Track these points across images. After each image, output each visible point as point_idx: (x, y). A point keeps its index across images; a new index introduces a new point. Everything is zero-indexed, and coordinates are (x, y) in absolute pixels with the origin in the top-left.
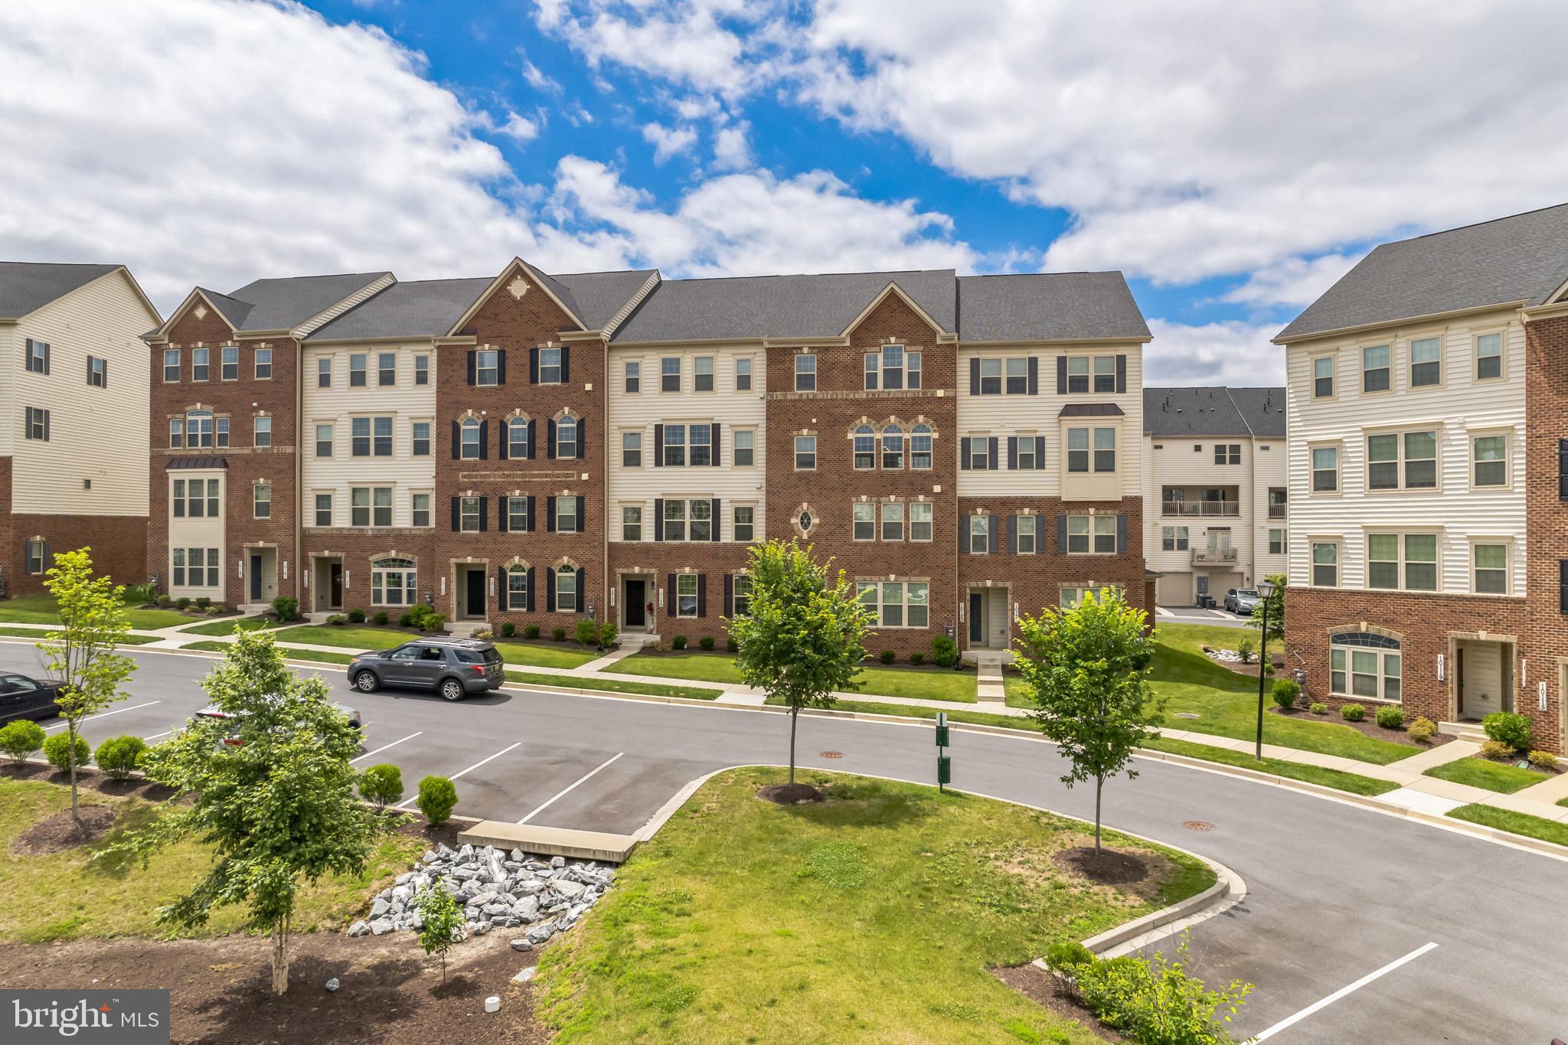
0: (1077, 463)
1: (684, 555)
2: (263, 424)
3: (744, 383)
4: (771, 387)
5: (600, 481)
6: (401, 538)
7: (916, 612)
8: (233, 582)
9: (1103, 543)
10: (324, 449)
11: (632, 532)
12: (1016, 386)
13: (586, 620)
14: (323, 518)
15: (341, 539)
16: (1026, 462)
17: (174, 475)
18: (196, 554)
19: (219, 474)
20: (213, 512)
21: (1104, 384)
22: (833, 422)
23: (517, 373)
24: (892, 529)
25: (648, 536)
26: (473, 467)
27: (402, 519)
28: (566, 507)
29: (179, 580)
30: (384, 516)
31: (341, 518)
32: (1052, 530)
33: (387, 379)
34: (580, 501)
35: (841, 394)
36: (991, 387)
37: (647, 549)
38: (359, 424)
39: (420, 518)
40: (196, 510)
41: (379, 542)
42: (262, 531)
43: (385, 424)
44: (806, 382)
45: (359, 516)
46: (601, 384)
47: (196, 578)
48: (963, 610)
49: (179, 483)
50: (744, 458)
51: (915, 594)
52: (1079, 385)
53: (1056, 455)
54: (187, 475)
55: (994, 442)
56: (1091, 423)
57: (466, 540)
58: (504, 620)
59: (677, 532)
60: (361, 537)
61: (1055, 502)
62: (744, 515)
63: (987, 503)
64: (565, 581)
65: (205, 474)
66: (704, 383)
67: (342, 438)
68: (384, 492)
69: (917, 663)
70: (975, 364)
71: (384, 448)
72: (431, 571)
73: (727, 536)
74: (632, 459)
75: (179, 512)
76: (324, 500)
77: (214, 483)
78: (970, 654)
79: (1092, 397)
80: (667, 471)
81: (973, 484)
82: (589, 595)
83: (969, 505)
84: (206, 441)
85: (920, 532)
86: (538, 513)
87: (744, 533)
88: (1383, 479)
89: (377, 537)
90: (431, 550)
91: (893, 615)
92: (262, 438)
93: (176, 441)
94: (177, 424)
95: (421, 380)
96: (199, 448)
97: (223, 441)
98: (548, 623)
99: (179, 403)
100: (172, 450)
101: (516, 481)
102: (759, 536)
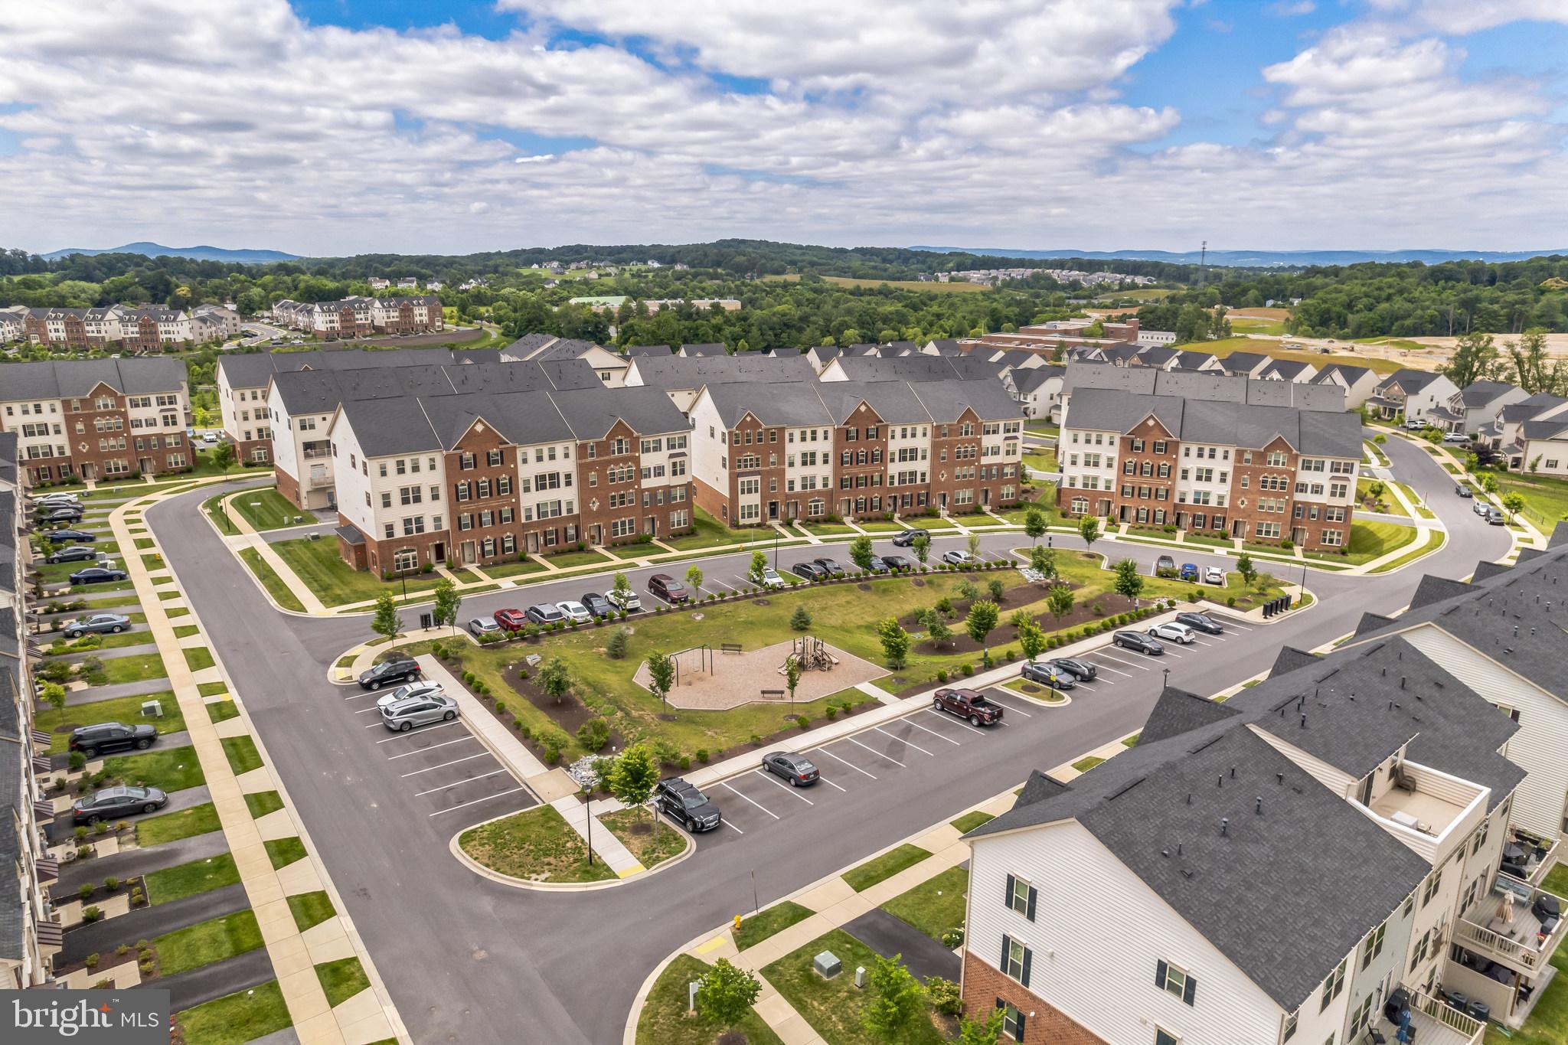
0: (1007, 453)
1: (906, 488)
2: (773, 458)
3: (925, 435)
4: (933, 436)
5: (885, 469)
6: (819, 493)
7: (972, 499)
8: (763, 514)
9: (1012, 474)
10: (791, 464)
11: (893, 483)
12: (994, 432)
13: (882, 512)
14: (791, 489)
15: (798, 495)
16: (996, 453)
17: (740, 480)
18: (750, 507)
19: (758, 478)
20: (756, 491)
21: (1014, 430)
22: (951, 445)
23: (862, 436)
24: (965, 476)
25: (896, 484)
26: (846, 468)
27: (819, 486)
28: (876, 479)
29: (743, 517)
30: (813, 486)
31: (798, 488)
32: (1000, 472)
33: (814, 439)
34: (880, 476)
35: (953, 438)
36: (989, 433)
37: (897, 488)
38: (804, 455)
39: (825, 485)
40: (750, 491)
41: (812, 494)
42: (774, 496)
43: (813, 455)
44: (943, 435)
45: (804, 487)
46: (885, 437)
47: (750, 515)
48: (982, 496)
49: (743, 483)
50: (924, 457)
51: (967, 493)
52: (1009, 431)
53: (1002, 451)
54: (746, 479)
55: (988, 448)
56: (1011, 442)
57: (846, 492)
58: (858, 515)
59: (904, 481)
60: (806, 493)
61: (1001, 464)
62: (923, 475)
63: (985, 466)
64: (876, 503)
65: (753, 478)
66: (914, 435)
67: (798, 460)
68: (813, 478)
69: (971, 512)
70: (985, 426)
71: (813, 463)
72: (830, 503)
73: (919, 482)
74: (893, 460)
75: (743, 492)
76: (792, 482)
77: (756, 481)
78: (984, 508)
79: (1011, 434)
80: (902, 463)
81: (983, 461)
82: (883, 504)
83: (982, 467)
84: (751, 466)
85: (971, 476)
86: (868, 481)
87: (923, 480)
88: (1087, 464)
89: (811, 493)
90: (830, 496)
91: (964, 500)
92: (773, 463)
93: (739, 467)
94: (739, 461)
95: (826, 438)
96: (749, 469)
97: (758, 465)
98: (869, 514)
99: (740, 453)
100: (738, 470)
101: (861, 471)
102: (928, 481)
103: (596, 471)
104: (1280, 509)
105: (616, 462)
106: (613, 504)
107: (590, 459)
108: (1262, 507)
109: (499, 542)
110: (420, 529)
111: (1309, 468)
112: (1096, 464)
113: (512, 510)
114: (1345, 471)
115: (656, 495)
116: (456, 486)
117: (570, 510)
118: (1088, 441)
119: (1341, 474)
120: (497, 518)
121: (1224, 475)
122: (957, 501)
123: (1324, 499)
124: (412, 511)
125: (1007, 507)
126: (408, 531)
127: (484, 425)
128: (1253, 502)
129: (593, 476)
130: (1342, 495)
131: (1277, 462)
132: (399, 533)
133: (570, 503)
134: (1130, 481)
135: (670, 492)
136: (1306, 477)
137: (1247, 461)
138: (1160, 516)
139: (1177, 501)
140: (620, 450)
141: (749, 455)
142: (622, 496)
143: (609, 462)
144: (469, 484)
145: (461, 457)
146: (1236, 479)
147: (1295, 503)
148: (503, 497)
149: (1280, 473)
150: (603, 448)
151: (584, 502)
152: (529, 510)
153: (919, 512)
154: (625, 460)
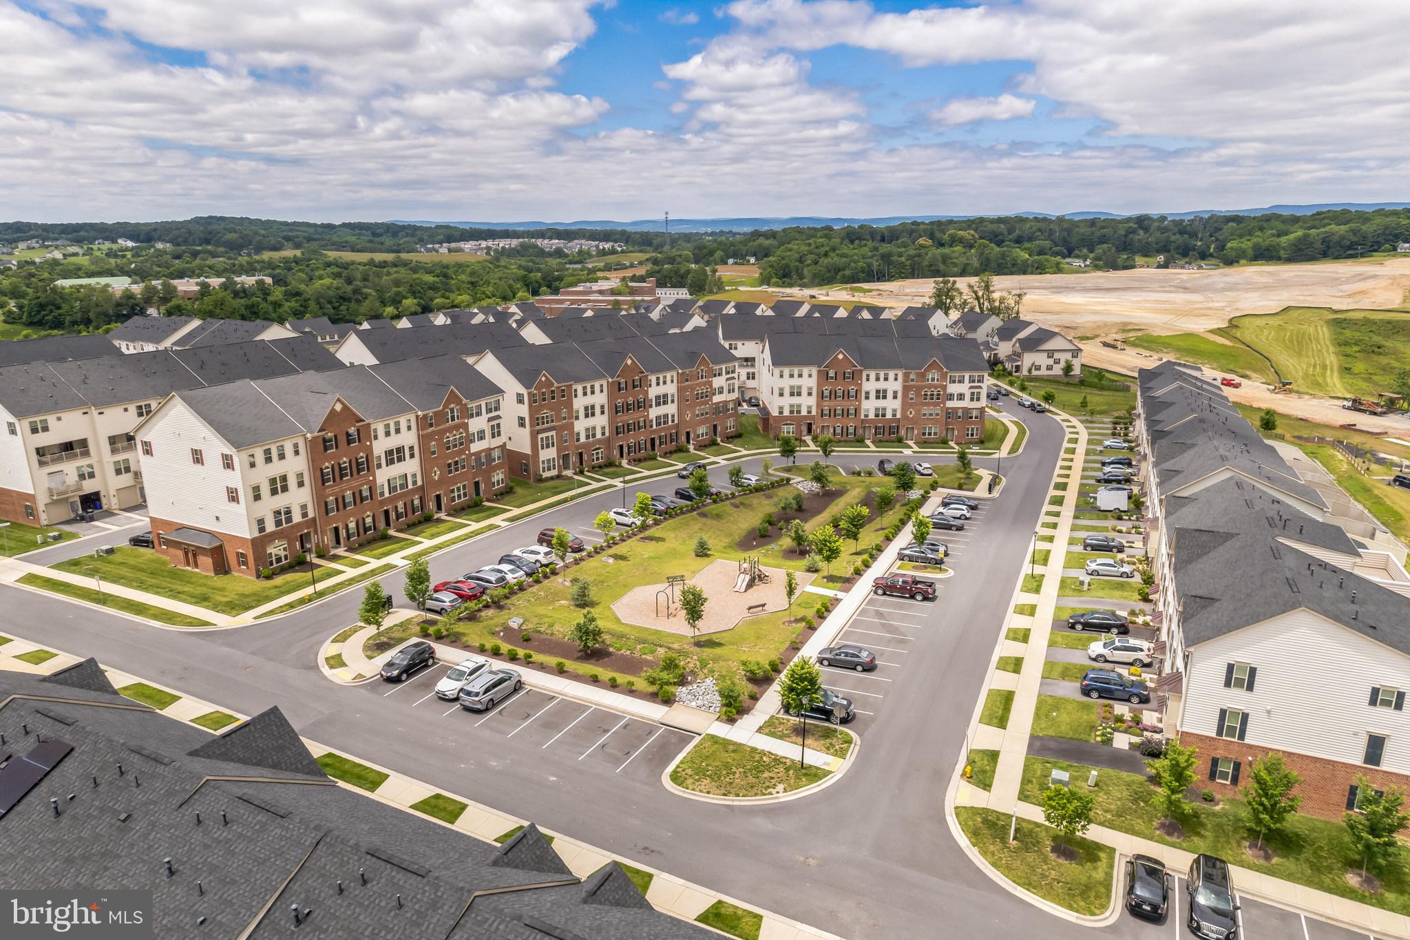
1: (662, 430)
2: (564, 412)
3: (673, 381)
4: (679, 383)
5: (647, 414)
6: (599, 441)
8: (559, 466)
9: (732, 409)
10: (578, 418)
11: (653, 426)
12: (719, 374)
14: (578, 440)
15: (583, 445)
16: (721, 392)
17: (540, 436)
18: (549, 461)
19: (554, 433)
20: (553, 446)
21: (732, 372)
22: (693, 389)
23: (630, 386)
24: (702, 414)
25: (655, 426)
26: (620, 416)
27: (599, 436)
28: (641, 423)
29: (544, 471)
30: (594, 435)
31: (583, 439)
32: (725, 408)
33: (593, 393)
34: (644, 421)
35: (694, 382)
36: (715, 375)
37: (655, 430)
38: (586, 408)
39: (603, 434)
40: (548, 446)
41: (594, 444)
42: (567, 448)
43: (593, 407)
44: (685, 381)
45: (588, 437)
46: (646, 387)
47: (549, 469)
49: (542, 439)
50: (673, 401)
51: (705, 429)
53: (726, 390)
54: (544, 435)
55: (716, 389)
57: (619, 438)
58: (631, 458)
59: (660, 424)
60: (589, 443)
61: (725, 401)
62: (673, 416)
63: (715, 404)
64: (643, 443)
65: (549, 434)
66: (665, 382)
67: (582, 413)
68: (594, 428)
70: (713, 370)
71: (593, 414)
72: (610, 448)
73: (670, 423)
74: (652, 406)
75: (542, 448)
76: (578, 434)
77: (552, 436)
79: (731, 375)
80: (658, 408)
81: (714, 399)
82: (647, 446)
84: (548, 422)
85: (706, 413)
86: (637, 426)
87: (673, 421)
88: (792, 394)
89: (593, 442)
90: (607, 442)
91: (703, 435)
92: (564, 418)
93: (538, 424)
94: (538, 419)
95: (602, 391)
96: (546, 425)
97: (552, 421)
98: (639, 455)
99: (538, 411)
100: (538, 428)
101: (630, 418)
102: (676, 421)
103: (436, 440)
104: (937, 415)
105: (450, 430)
106: (450, 472)
107: (428, 430)
108: (924, 415)
109: (361, 522)
110: (289, 520)
111: (954, 382)
112: (799, 394)
113: (370, 488)
114: (979, 381)
115: (480, 458)
116: (322, 471)
117: (415, 483)
118: (792, 376)
119: (976, 384)
120: (359, 498)
121: (895, 393)
122: (699, 436)
123: (966, 403)
124: (281, 501)
125: (732, 438)
126: (278, 523)
127: (342, 403)
128: (918, 412)
129: (433, 446)
130: (978, 399)
131: (933, 379)
132: (270, 526)
133: (414, 475)
134: (827, 405)
135: (490, 455)
136: (953, 389)
137: (913, 380)
138: (851, 430)
139: (863, 417)
140: (453, 419)
141: (546, 413)
142: (456, 463)
143: (445, 431)
144: (333, 466)
145: (324, 439)
146: (905, 395)
147: (948, 409)
148: (362, 476)
149: (936, 387)
150: (440, 417)
151: (426, 472)
152: (382, 486)
153: (673, 450)
154: (457, 427)
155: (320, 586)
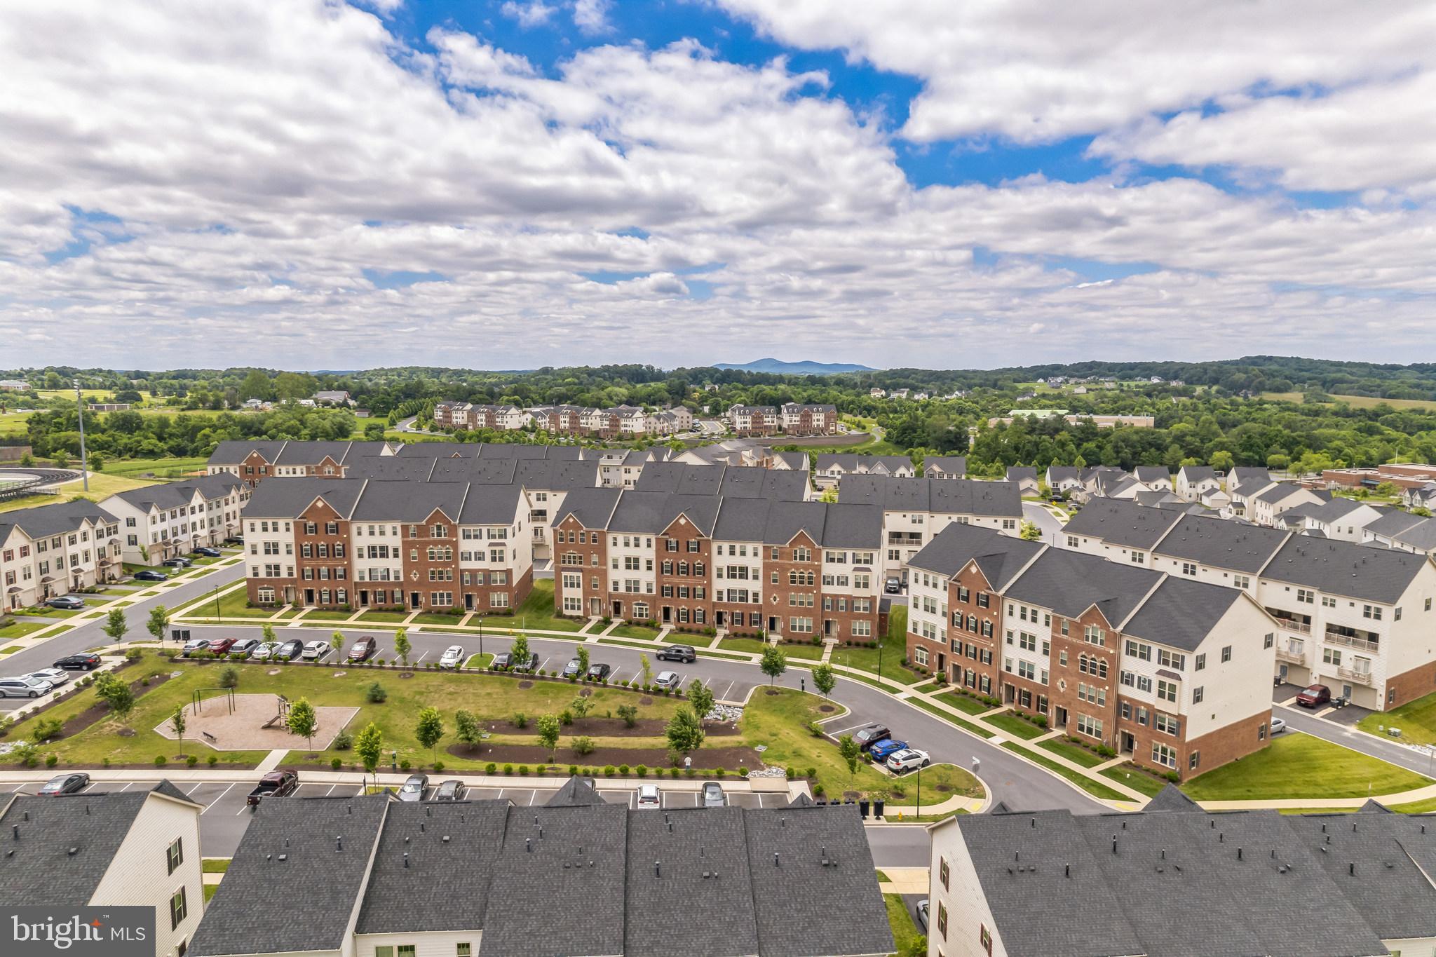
0: (857, 585)
1: (737, 606)
2: (595, 558)
3: (756, 554)
4: (765, 558)
5: (710, 583)
6: (643, 597)
7: (809, 628)
8: (586, 609)
9: (865, 609)
10: (615, 566)
11: (720, 598)
12: (840, 561)
13: (706, 626)
14: (616, 589)
15: (621, 596)
16: (842, 584)
17: (564, 574)
18: (573, 600)
19: (580, 574)
20: (578, 586)
21: (866, 562)
22: (783, 570)
23: (682, 547)
24: (802, 603)
25: (725, 600)
26: (668, 577)
27: (643, 590)
28: (699, 590)
29: (567, 608)
30: (637, 589)
31: (622, 589)
32: (850, 605)
33: (637, 545)
34: (704, 590)
35: (786, 562)
36: (832, 560)
37: (725, 604)
38: (628, 559)
39: (650, 591)
40: (572, 585)
41: (635, 598)
42: (595, 593)
43: (637, 560)
44: (775, 557)
45: (628, 589)
46: (710, 553)
47: (573, 608)
48: (823, 627)
49: (566, 577)
50: (756, 577)
51: (806, 622)
52: (859, 561)
53: (851, 582)
54: (569, 574)
55: (833, 577)
56: (862, 574)
57: (667, 600)
58: (679, 625)
59: (734, 599)
60: (629, 596)
61: (850, 596)
62: (756, 595)
63: (829, 595)
64: (699, 613)
65: (575, 574)
66: (743, 553)
67: (622, 564)
68: (637, 582)
69: (808, 643)
70: (827, 553)
71: (636, 567)
72: (654, 607)
73: (750, 601)
74: (720, 576)
75: (566, 585)
76: (616, 583)
77: (578, 577)
78: (825, 640)
79: (862, 565)
80: (731, 580)
81: (826, 589)
82: (707, 619)
83: (824, 596)
84: (575, 563)
85: (810, 603)
86: (690, 592)
87: (756, 600)
88: (926, 609)
89: (634, 596)
90: (653, 601)
91: (801, 628)
92: (595, 563)
93: (564, 562)
94: (564, 557)
95: (649, 546)
96: (572, 565)
97: (581, 563)
98: (694, 626)
99: (564, 550)
100: (562, 565)
101: (682, 582)
102: (761, 602)
103: (418, 548)
104: (1103, 702)
105: (435, 543)
106: (433, 578)
107: (411, 538)
108: (1082, 695)
109: (333, 593)
110: (277, 574)
111: (1134, 654)
112: (933, 611)
113: (345, 570)
114: (1175, 665)
115: (476, 577)
116: (301, 546)
117: (397, 578)
118: (926, 583)
119: (1170, 669)
120: (332, 574)
121: (1046, 645)
122: (794, 628)
123: (1152, 698)
124: (272, 559)
125: (858, 645)
126: (269, 574)
127: (324, 502)
128: (1072, 687)
129: (414, 552)
130: (1172, 698)
131: (1094, 639)
132: (262, 574)
133: (397, 572)
134: (960, 636)
135: (490, 576)
136: (1131, 665)
137: (1066, 632)
138: (985, 684)
139: (1004, 669)
140: (439, 535)
141: (571, 552)
142: (441, 572)
143: (429, 543)
144: (311, 546)
145: (305, 525)
146: (1057, 654)
147: (1121, 698)
148: (338, 559)
149: (1101, 654)
150: (422, 531)
151: (407, 573)
152: (361, 572)
153: (748, 633)
154: (443, 543)
155: (222, 619)
